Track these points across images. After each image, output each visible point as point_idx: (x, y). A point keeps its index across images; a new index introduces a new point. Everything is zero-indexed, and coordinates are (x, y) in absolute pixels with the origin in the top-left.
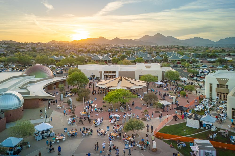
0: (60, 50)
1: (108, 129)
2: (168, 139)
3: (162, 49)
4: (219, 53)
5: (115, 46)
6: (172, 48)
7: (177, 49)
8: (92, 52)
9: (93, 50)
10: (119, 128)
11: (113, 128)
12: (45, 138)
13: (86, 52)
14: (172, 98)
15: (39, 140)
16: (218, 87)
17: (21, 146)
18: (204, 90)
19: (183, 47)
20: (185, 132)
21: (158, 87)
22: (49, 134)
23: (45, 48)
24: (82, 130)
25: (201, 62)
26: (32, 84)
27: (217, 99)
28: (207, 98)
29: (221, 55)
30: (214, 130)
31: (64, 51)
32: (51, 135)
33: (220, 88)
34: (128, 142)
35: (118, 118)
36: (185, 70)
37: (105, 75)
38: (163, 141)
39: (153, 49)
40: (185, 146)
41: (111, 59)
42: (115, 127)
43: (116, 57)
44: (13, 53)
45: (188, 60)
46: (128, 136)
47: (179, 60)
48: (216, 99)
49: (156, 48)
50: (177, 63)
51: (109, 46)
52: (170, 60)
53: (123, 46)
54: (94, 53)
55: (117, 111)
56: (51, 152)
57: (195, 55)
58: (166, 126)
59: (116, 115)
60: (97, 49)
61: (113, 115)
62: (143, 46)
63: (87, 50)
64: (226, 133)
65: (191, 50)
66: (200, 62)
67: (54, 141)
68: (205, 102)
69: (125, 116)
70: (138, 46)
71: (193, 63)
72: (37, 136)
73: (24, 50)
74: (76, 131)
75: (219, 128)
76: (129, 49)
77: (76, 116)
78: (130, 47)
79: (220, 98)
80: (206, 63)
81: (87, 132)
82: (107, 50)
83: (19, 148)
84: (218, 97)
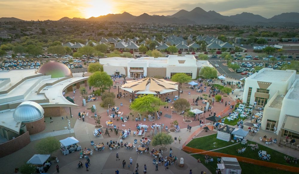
0: (76, 32)
1: (136, 142)
2: (197, 153)
3: (201, 30)
4: (269, 38)
5: (143, 26)
6: (213, 29)
7: (219, 30)
8: (115, 34)
9: (116, 33)
10: (147, 141)
11: (141, 141)
12: (72, 152)
13: (107, 35)
14: (206, 103)
15: (66, 155)
16: (258, 91)
17: (49, 162)
18: (242, 92)
19: (227, 28)
20: (214, 145)
21: (191, 88)
22: (76, 148)
23: (57, 28)
24: (109, 143)
25: (246, 51)
26: (49, 86)
27: (255, 104)
28: (243, 104)
29: (270, 40)
30: (244, 144)
31: (80, 35)
32: (78, 149)
33: (259, 93)
34: (156, 157)
35: (146, 129)
36: (225, 62)
37: (131, 72)
38: (191, 155)
39: (189, 30)
40: (213, 161)
41: (138, 47)
42: (142, 140)
43: (144, 44)
44: (20, 38)
45: (230, 49)
46: (156, 151)
47: (219, 49)
48: (253, 104)
49: (193, 29)
50: (216, 53)
51: (136, 25)
52: (208, 49)
53: (153, 25)
54: (117, 36)
55: (145, 120)
56: (80, 168)
57: (239, 41)
58: (196, 138)
59: (144, 126)
60: (121, 30)
61: (141, 126)
62: (178, 26)
63: (108, 33)
64: (256, 147)
65: (236, 31)
66: (244, 51)
67: (81, 156)
68: (241, 108)
69: (153, 127)
70: (171, 26)
71: (236, 53)
72: (63, 150)
73: (31, 32)
74: (103, 144)
75: (250, 140)
76: (160, 30)
77: (101, 126)
78: (162, 28)
79: (258, 103)
80: (251, 53)
81: (114, 146)
82: (132, 32)
83: (48, 164)
84: (256, 103)
